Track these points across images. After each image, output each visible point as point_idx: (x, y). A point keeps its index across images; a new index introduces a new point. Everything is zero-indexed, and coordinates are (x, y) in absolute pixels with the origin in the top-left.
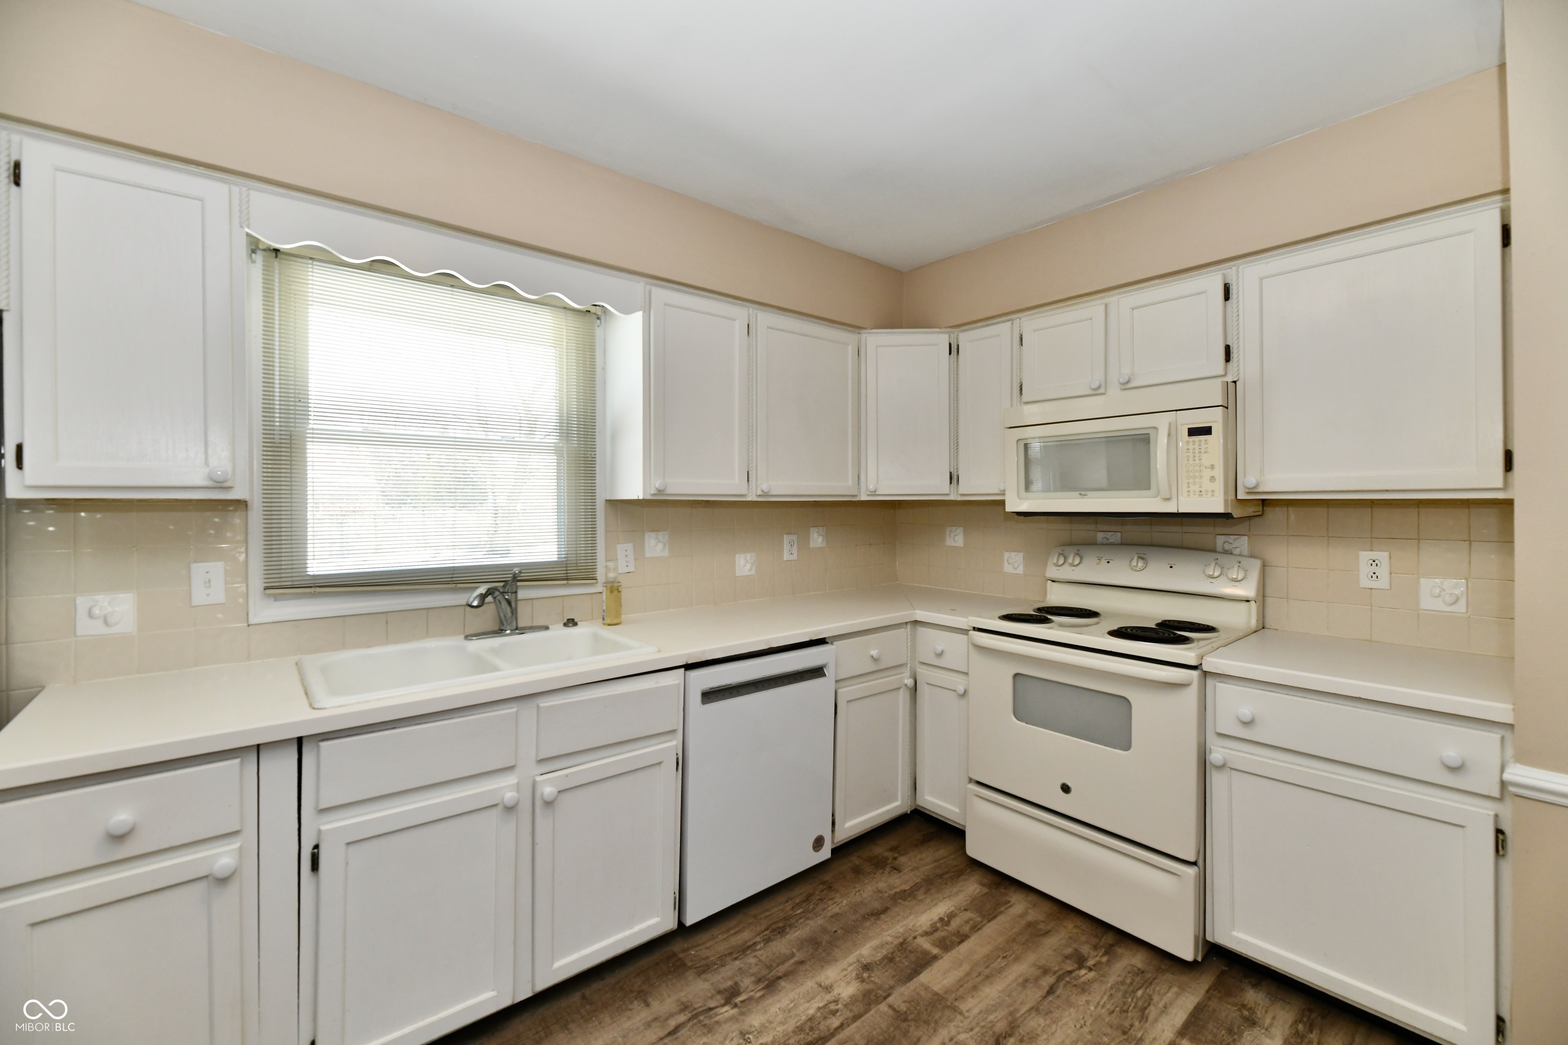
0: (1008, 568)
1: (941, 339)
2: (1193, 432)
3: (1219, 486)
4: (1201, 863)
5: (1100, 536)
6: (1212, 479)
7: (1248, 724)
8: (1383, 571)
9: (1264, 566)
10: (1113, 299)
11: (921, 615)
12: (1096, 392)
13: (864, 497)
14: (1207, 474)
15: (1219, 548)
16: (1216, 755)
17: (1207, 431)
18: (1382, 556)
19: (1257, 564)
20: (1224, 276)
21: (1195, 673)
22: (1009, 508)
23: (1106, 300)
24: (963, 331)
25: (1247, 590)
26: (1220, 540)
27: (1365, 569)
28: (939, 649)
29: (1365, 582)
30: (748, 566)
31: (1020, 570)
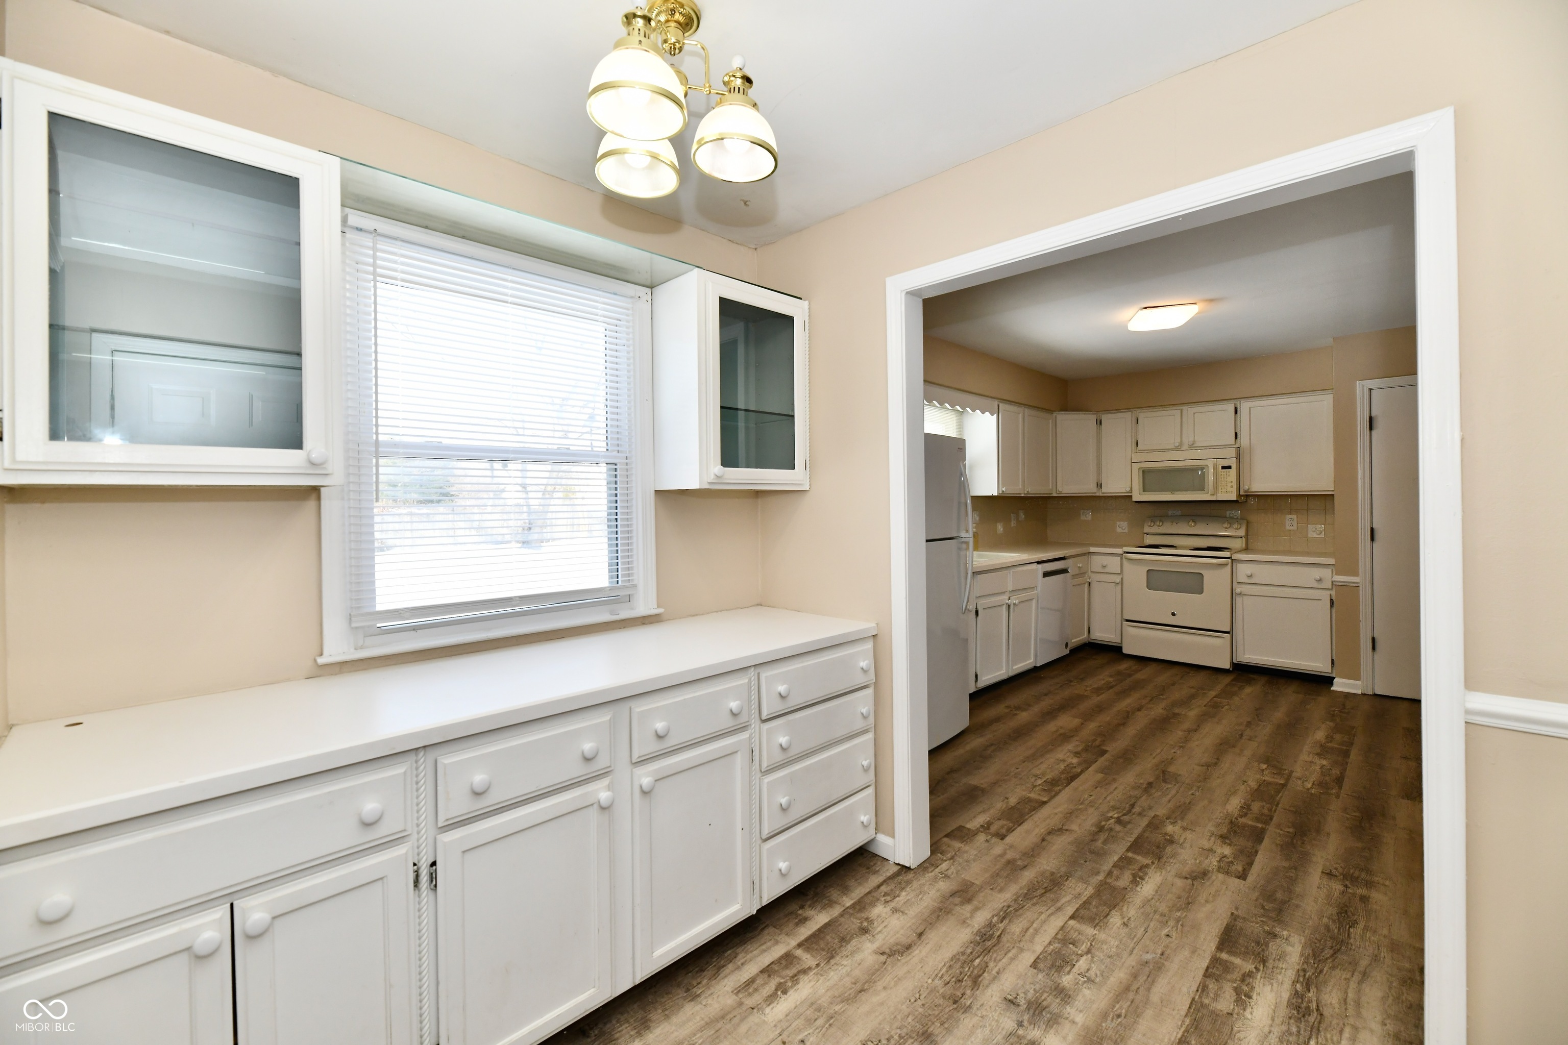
0: (1119, 530)
1: (1092, 418)
2: (1223, 468)
3: (1234, 490)
4: (1231, 633)
5: (1170, 513)
6: (1232, 487)
7: (1250, 576)
8: (1295, 523)
9: (1248, 523)
10: (1185, 408)
11: (1092, 549)
12: (1178, 448)
13: (1055, 495)
14: (1230, 484)
15: (1228, 516)
16: (1238, 590)
17: (1229, 467)
18: (1294, 517)
19: (1245, 521)
20: (1235, 404)
21: (1229, 560)
22: (1134, 499)
23: (1181, 408)
24: (1104, 414)
25: (1242, 532)
26: (1228, 512)
27: (1288, 523)
28: (1104, 565)
29: (1288, 528)
30: (1002, 529)
31: (1126, 531)
